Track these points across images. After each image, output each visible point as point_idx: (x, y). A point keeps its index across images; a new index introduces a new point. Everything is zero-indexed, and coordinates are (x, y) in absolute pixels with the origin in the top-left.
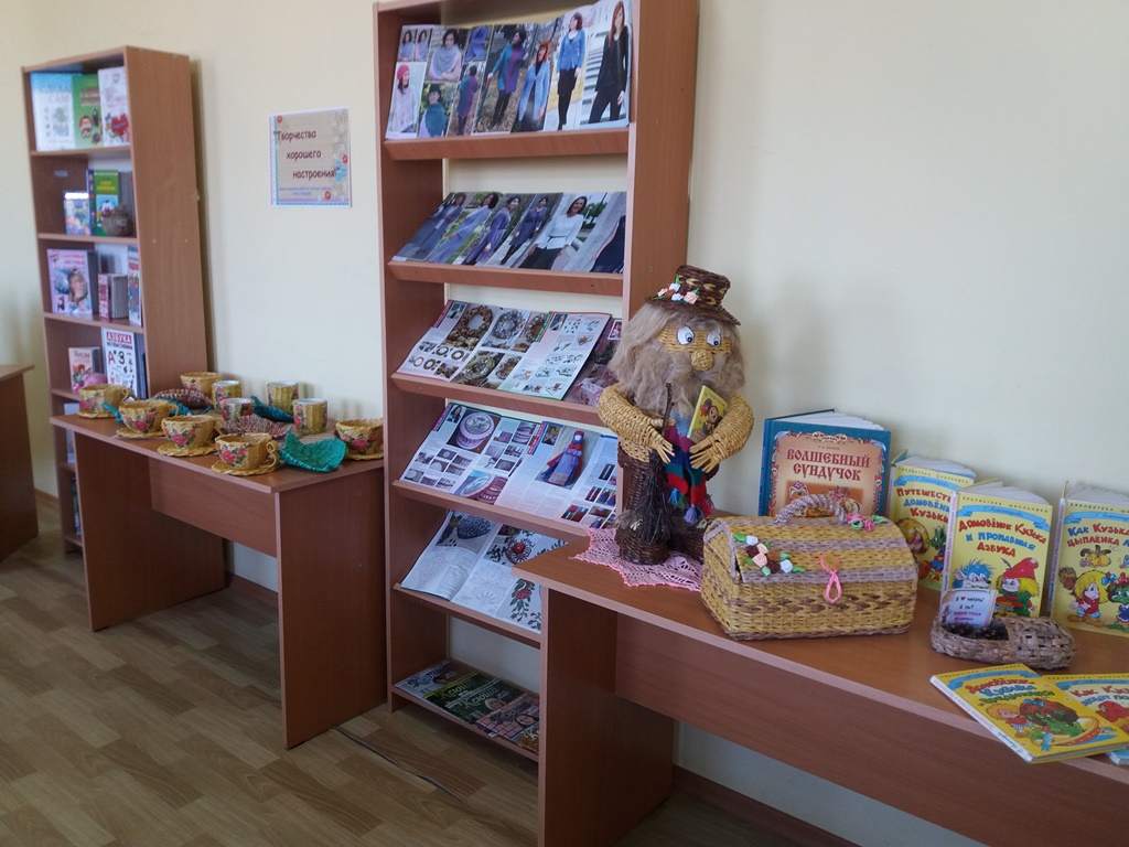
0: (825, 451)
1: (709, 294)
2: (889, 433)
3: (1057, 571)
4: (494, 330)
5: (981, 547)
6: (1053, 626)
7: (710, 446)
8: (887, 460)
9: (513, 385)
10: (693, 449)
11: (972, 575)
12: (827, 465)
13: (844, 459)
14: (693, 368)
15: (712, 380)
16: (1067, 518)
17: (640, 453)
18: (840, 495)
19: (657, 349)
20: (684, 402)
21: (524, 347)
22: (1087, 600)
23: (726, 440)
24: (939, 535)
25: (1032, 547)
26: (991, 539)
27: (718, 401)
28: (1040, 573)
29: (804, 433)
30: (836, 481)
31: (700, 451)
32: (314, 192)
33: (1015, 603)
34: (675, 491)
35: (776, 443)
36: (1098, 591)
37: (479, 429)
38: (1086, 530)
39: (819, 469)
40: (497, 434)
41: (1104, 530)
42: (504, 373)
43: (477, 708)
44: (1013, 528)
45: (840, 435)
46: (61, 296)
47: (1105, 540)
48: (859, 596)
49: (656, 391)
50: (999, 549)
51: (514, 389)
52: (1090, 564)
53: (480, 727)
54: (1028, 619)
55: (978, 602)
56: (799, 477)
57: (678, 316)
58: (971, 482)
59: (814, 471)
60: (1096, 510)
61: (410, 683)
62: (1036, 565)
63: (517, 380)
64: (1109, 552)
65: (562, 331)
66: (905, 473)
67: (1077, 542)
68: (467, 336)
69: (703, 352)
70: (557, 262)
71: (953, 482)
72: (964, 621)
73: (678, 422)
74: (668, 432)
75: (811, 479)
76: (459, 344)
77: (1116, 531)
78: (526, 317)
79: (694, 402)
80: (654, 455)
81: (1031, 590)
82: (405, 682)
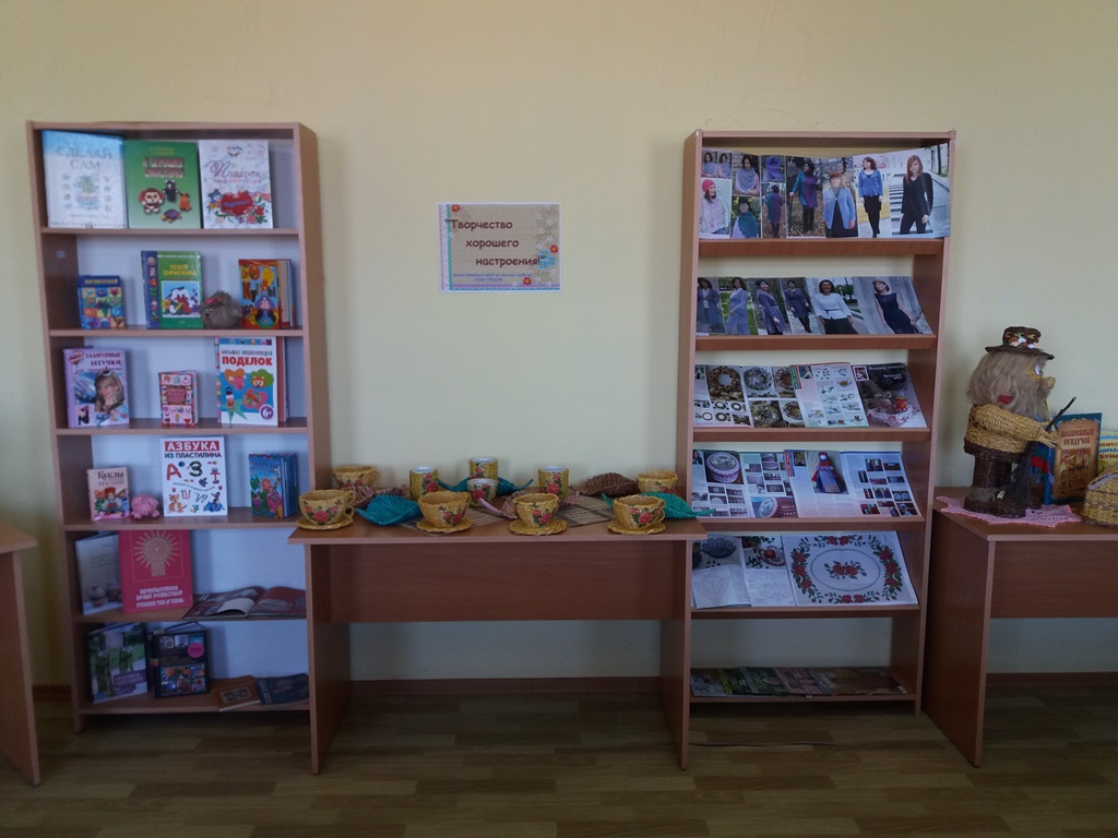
0: (1076, 430)
4: (747, 384)
8: (1098, 429)
9: (815, 422)
12: (1077, 438)
21: (788, 394)
29: (1066, 421)
30: (1081, 445)
32: (504, 278)
37: (726, 466)
39: (1074, 440)
40: (745, 466)
42: (794, 415)
46: (84, 406)
51: (820, 425)
59: (1072, 442)
63: (815, 419)
65: (816, 379)
68: (727, 391)
75: (1071, 447)
76: (727, 398)
78: (770, 372)
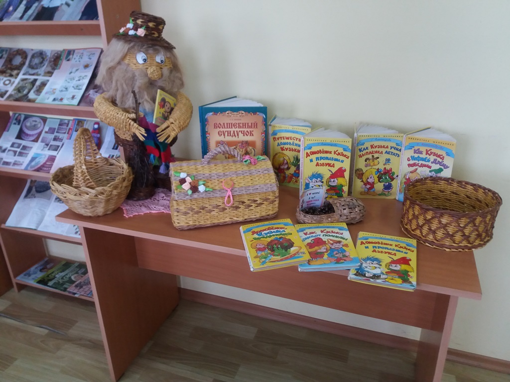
0: (233, 122)
1: (153, 29)
2: (266, 107)
3: (354, 171)
4: (29, 64)
5: (317, 165)
6: (355, 201)
7: (168, 127)
8: (266, 123)
9: (45, 99)
10: (158, 130)
11: (314, 180)
12: (235, 130)
13: (244, 125)
14: (150, 79)
15: (163, 85)
16: (358, 143)
17: (126, 135)
18: (244, 145)
19: (125, 68)
20: (147, 101)
21: (50, 73)
22: (368, 183)
23: (177, 122)
24: (296, 159)
25: (342, 161)
26: (322, 160)
27: (169, 99)
28: (347, 174)
29: (221, 113)
30: (242, 138)
31: (163, 131)
33: (335, 190)
34: (152, 156)
35: (206, 120)
36: (374, 178)
37: (34, 127)
38: (367, 148)
39: (232, 132)
40: (46, 129)
41: (376, 147)
42: (39, 91)
43: (67, 282)
44: (333, 153)
45: (241, 112)
47: (376, 152)
48: (246, 201)
49: (129, 96)
50: (326, 164)
51: (47, 101)
52: (370, 165)
53: (70, 292)
54: (343, 199)
55: (317, 194)
56: (222, 138)
57: (134, 45)
58: (310, 129)
59: (229, 134)
60: (372, 137)
61: (25, 275)
62: (345, 170)
63: (47, 96)
64: (378, 158)
65: (73, 62)
66: (277, 129)
67: (363, 155)
68: (12, 69)
69: (154, 68)
70: (57, 15)
71: (301, 131)
72: (312, 205)
73: (146, 114)
74: (141, 121)
75: (228, 139)
76: (8, 75)
77: (381, 147)
78: (49, 54)
79: (154, 101)
80: (135, 136)
81: (343, 183)
82: (22, 275)
